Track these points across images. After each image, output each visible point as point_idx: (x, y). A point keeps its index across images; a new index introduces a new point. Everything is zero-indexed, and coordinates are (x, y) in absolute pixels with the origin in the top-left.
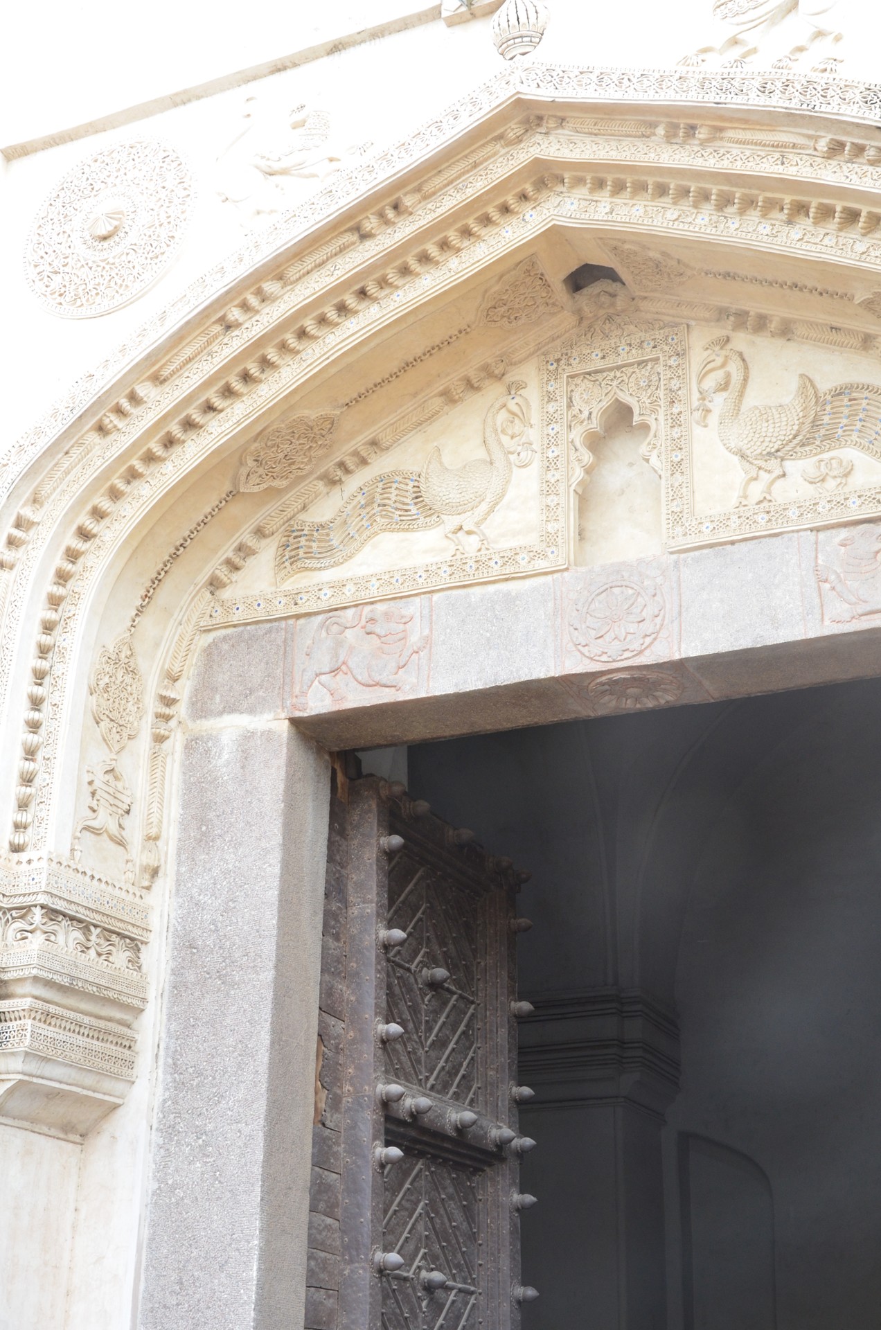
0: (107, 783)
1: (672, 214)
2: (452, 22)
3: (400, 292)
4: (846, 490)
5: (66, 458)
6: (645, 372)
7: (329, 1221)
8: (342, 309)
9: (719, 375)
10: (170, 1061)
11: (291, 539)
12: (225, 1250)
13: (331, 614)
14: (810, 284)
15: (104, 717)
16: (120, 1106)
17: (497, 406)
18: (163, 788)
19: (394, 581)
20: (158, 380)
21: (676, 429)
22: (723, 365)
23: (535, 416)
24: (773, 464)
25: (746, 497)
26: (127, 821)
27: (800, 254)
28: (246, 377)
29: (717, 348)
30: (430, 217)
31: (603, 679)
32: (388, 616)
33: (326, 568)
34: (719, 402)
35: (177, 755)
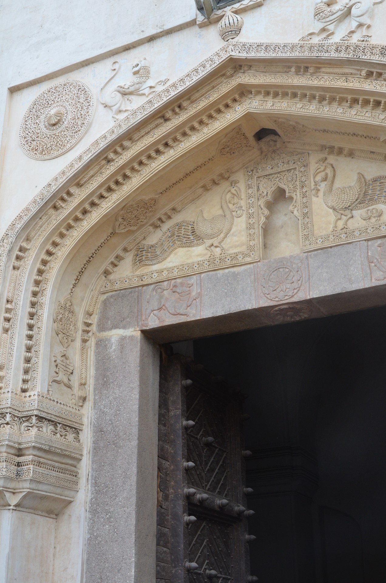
0: (62, 361)
1: (299, 105)
2: (201, 26)
3: (183, 144)
4: (380, 222)
5: (40, 220)
6: (290, 174)
7: (165, 549)
8: (158, 152)
9: (323, 174)
10: (94, 481)
11: (139, 252)
12: (120, 564)
13: (157, 284)
14: (360, 133)
15: (60, 333)
16: (72, 501)
17: (227, 191)
18: (87, 363)
19: (184, 269)
20: (79, 185)
21: (305, 199)
22: (324, 170)
23: (243, 196)
24: (347, 212)
25: (336, 227)
26: (72, 378)
27: (356, 120)
28: (117, 183)
29: (322, 162)
30: (194, 111)
31: (277, 308)
32: (182, 284)
33: (154, 264)
34: (323, 186)
35: (93, 348)
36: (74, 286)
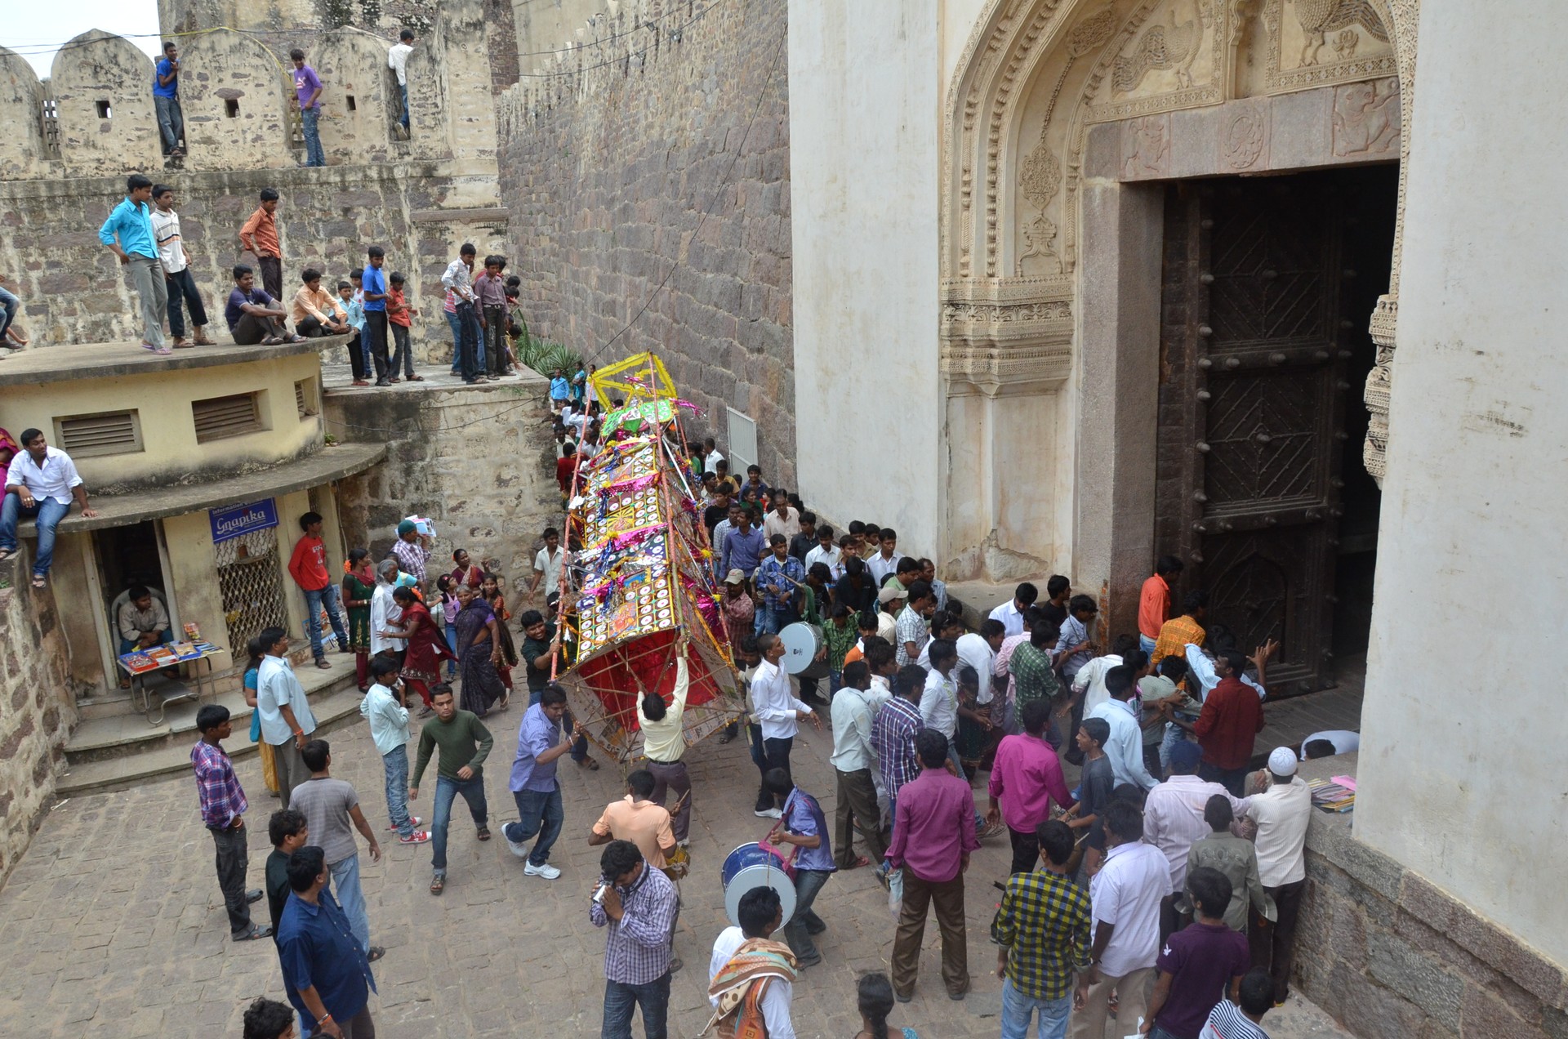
0: (1037, 228)
5: (979, 68)
11: (1117, 68)
13: (1132, 121)
15: (1030, 194)
16: (1067, 379)
19: (1155, 103)
24: (1318, 35)
25: (1303, 60)
26: (1055, 242)
32: (1153, 125)
35: (1081, 199)
36: (1045, 128)
